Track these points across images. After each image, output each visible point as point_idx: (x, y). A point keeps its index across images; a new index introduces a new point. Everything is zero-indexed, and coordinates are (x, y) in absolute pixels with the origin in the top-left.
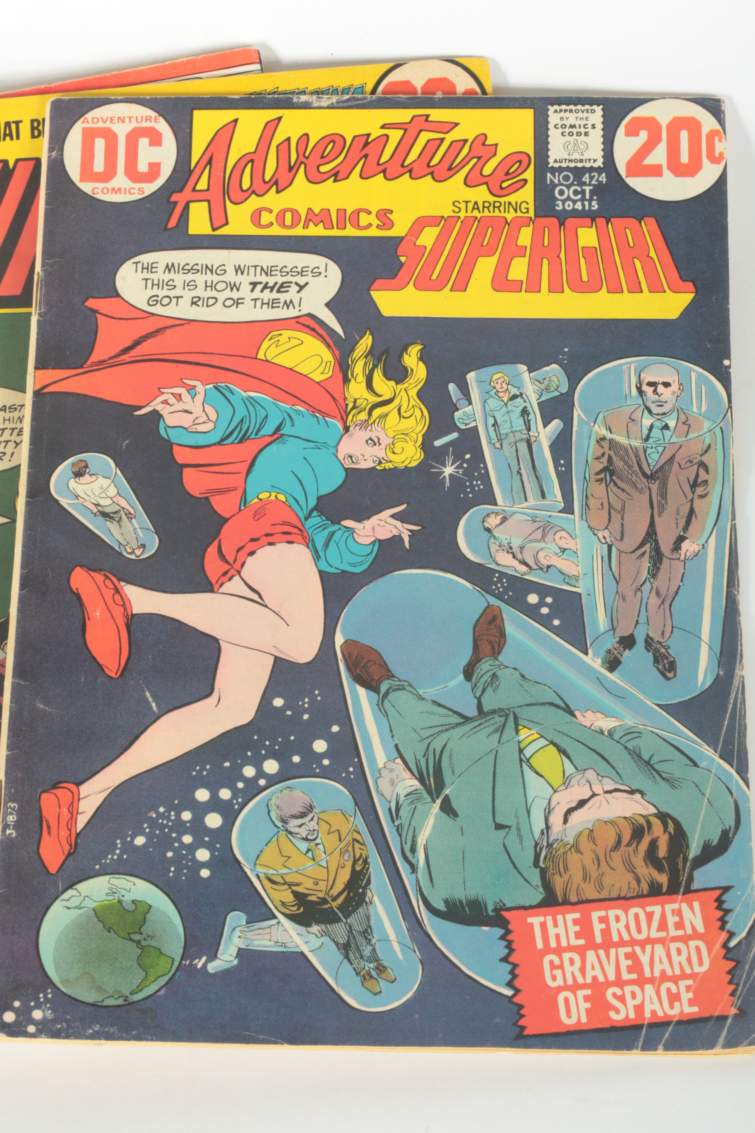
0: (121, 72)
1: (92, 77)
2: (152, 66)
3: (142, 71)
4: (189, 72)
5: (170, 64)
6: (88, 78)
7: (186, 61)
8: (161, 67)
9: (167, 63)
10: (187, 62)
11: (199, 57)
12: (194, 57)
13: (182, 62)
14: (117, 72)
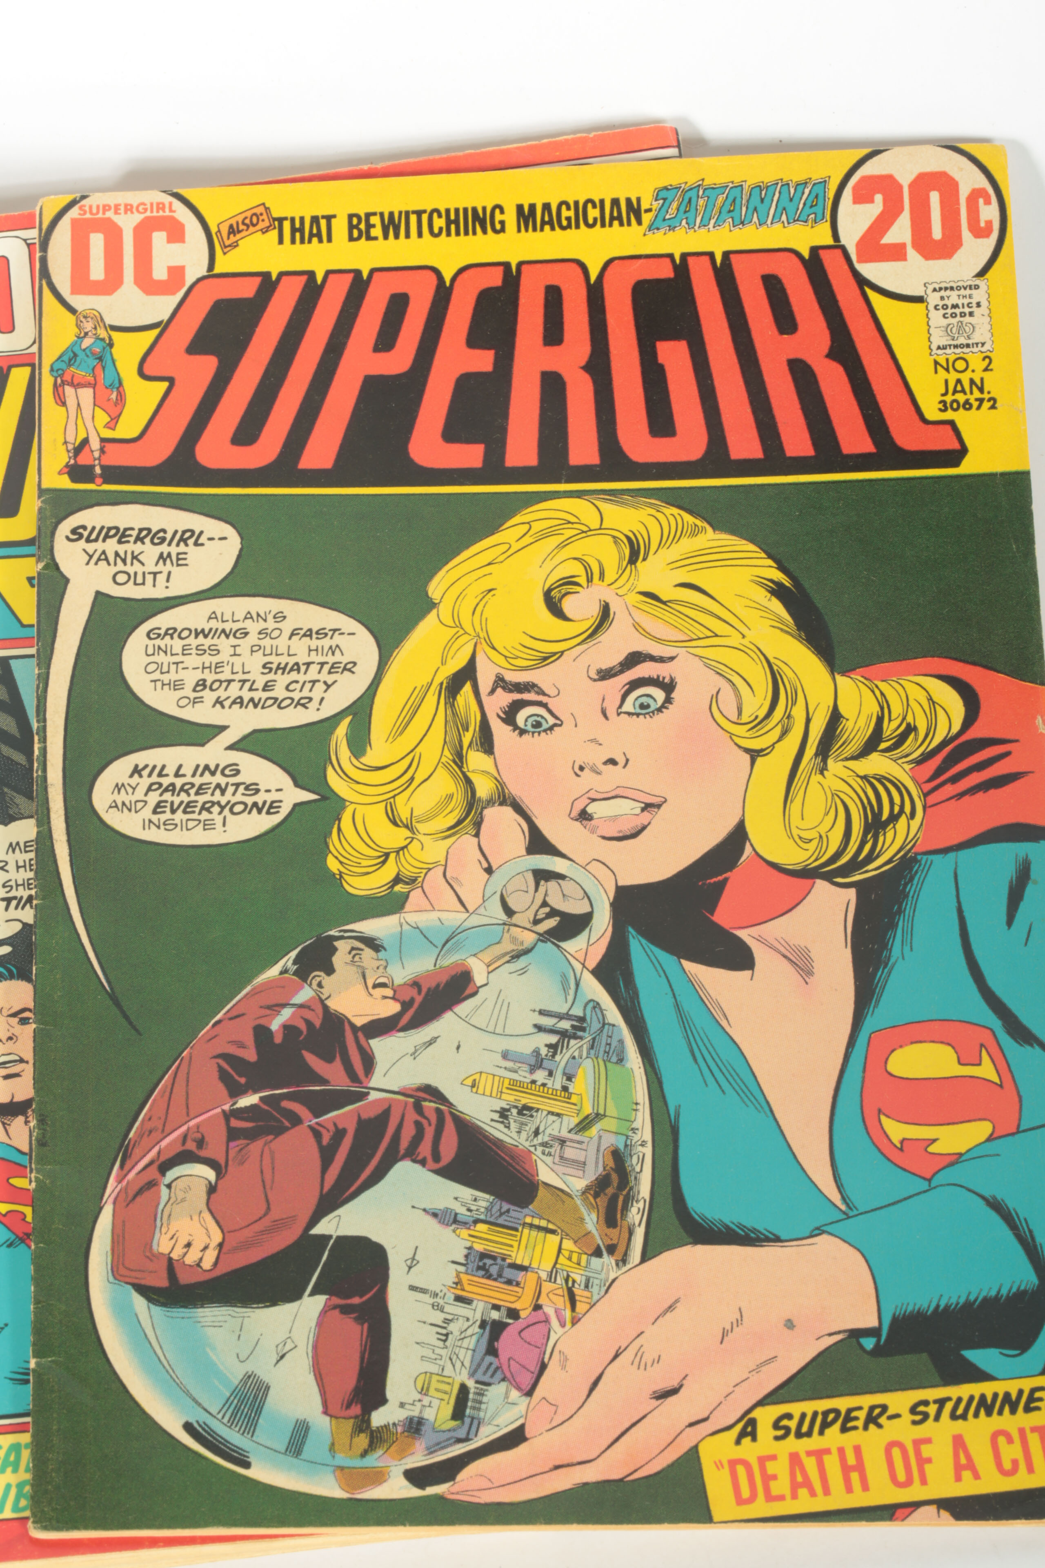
0: (478, 151)
1: (437, 157)
2: (524, 144)
3: (508, 150)
4: (576, 156)
5: (550, 143)
6: (431, 157)
7: (573, 139)
8: (535, 146)
9: (545, 141)
10: (574, 141)
11: (591, 135)
12: (584, 135)
13: (566, 140)
14: (473, 151)
